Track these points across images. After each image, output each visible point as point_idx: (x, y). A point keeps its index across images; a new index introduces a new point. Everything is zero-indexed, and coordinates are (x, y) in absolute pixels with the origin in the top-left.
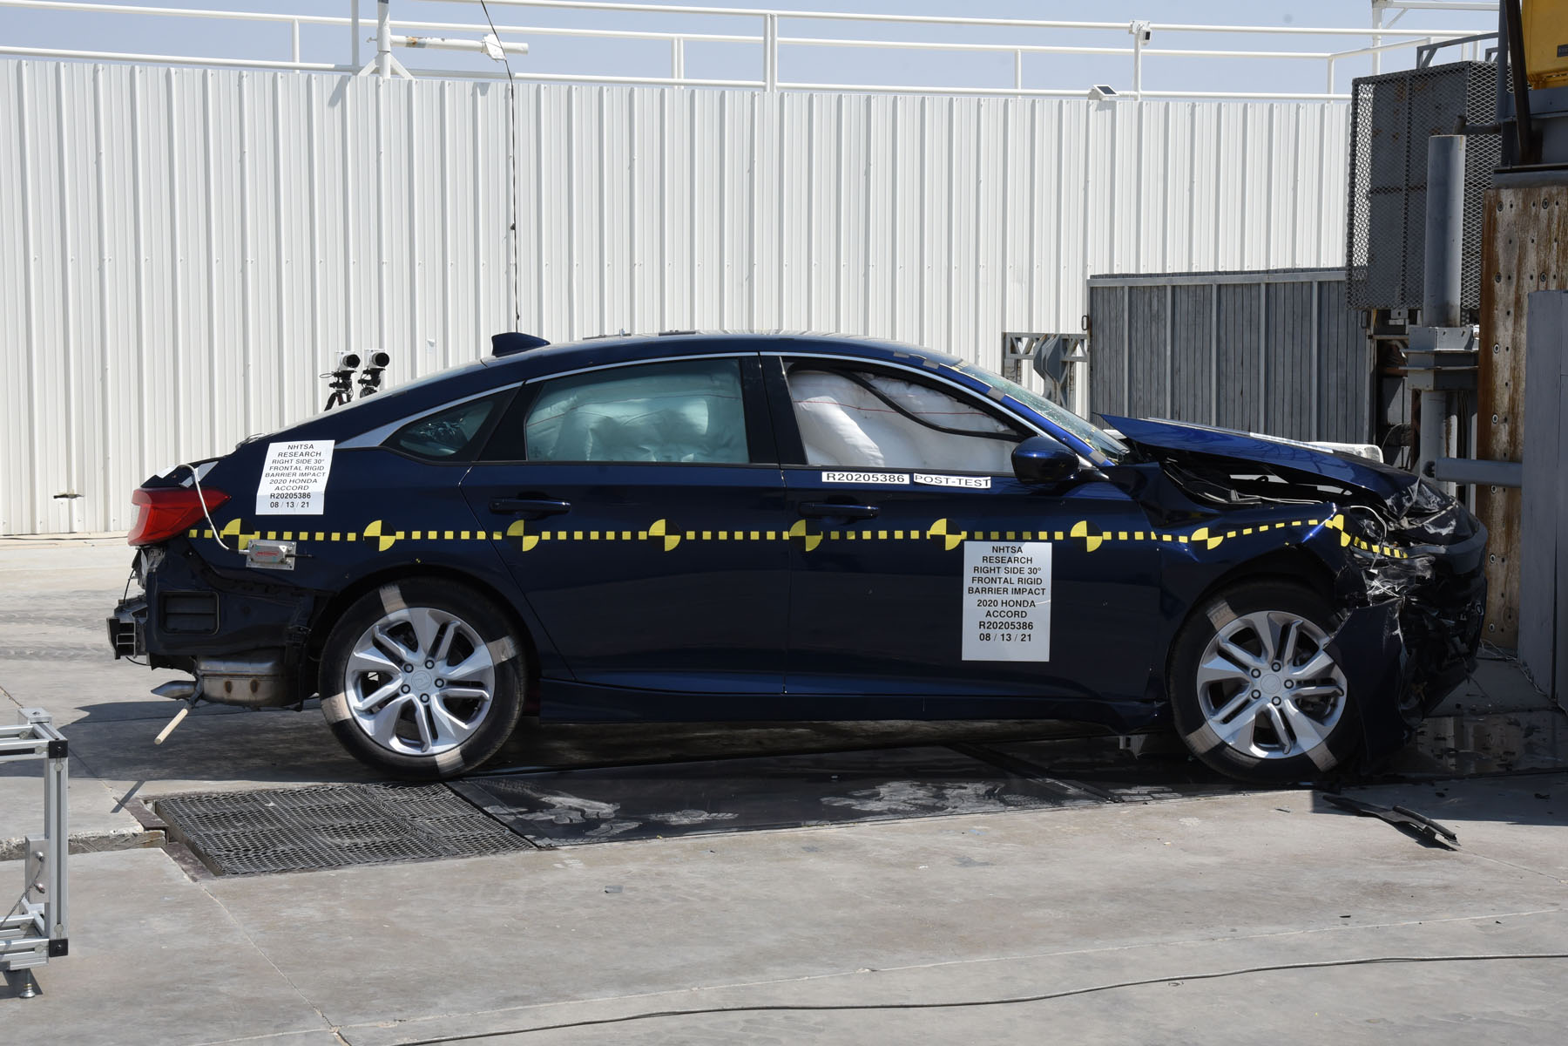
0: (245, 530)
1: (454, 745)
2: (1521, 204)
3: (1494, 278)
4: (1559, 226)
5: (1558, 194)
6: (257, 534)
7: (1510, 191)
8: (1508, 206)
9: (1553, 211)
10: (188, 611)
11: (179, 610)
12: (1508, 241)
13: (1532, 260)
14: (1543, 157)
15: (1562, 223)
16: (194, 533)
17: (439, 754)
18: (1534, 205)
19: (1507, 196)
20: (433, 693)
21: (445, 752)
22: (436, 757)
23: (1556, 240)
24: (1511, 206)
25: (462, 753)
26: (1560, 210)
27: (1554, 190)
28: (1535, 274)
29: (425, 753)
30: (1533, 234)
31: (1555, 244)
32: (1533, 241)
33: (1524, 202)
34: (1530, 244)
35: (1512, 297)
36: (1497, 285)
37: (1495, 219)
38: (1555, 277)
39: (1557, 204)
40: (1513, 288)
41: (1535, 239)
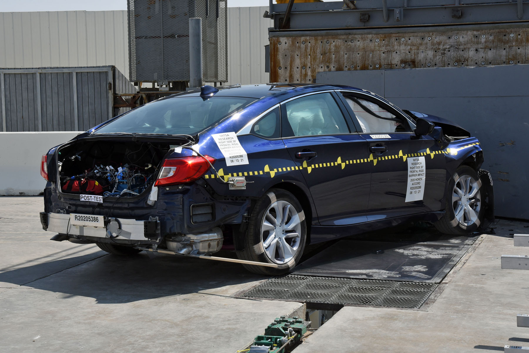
0: (226, 173)
1: (292, 257)
2: (291, 43)
3: (277, 68)
4: (311, 50)
5: (310, 39)
6: (230, 174)
7: (285, 38)
8: (284, 43)
9: (307, 45)
10: (200, 212)
11: (197, 213)
12: (285, 55)
13: (298, 62)
14: (291, 27)
15: (312, 49)
16: (207, 176)
17: (288, 262)
18: (298, 43)
19: (283, 40)
20: (283, 237)
21: (290, 261)
22: (287, 263)
23: (309, 55)
24: (286, 43)
25: (295, 260)
26: (311, 45)
27: (308, 38)
28: (300, 67)
29: (284, 263)
30: (297, 53)
31: (309, 57)
32: (298, 55)
33: (292, 42)
34: (296, 56)
35: (288, 74)
36: (280, 71)
37: (277, 48)
38: (310, 67)
39: (310, 42)
40: (288, 72)
41: (299, 55)
